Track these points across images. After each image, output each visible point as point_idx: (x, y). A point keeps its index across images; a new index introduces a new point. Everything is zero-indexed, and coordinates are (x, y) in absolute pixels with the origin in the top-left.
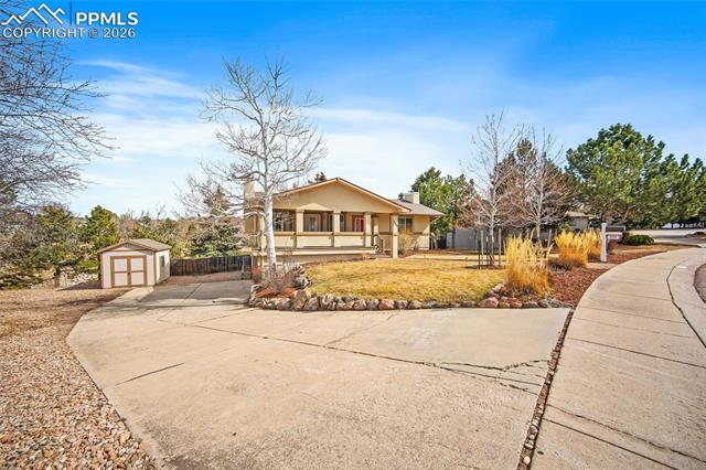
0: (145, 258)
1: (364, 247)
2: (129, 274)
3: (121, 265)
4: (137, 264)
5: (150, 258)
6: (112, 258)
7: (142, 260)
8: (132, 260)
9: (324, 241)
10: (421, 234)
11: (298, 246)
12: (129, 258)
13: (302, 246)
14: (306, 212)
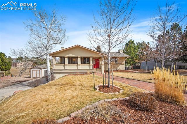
0: (40, 70)
1: (90, 69)
2: (36, 75)
3: (34, 72)
4: (38, 72)
5: (41, 70)
6: (33, 70)
7: (39, 71)
8: (37, 71)
9: (75, 67)
10: (121, 64)
11: (65, 69)
12: (36, 70)
13: (67, 69)
14: (69, 57)
